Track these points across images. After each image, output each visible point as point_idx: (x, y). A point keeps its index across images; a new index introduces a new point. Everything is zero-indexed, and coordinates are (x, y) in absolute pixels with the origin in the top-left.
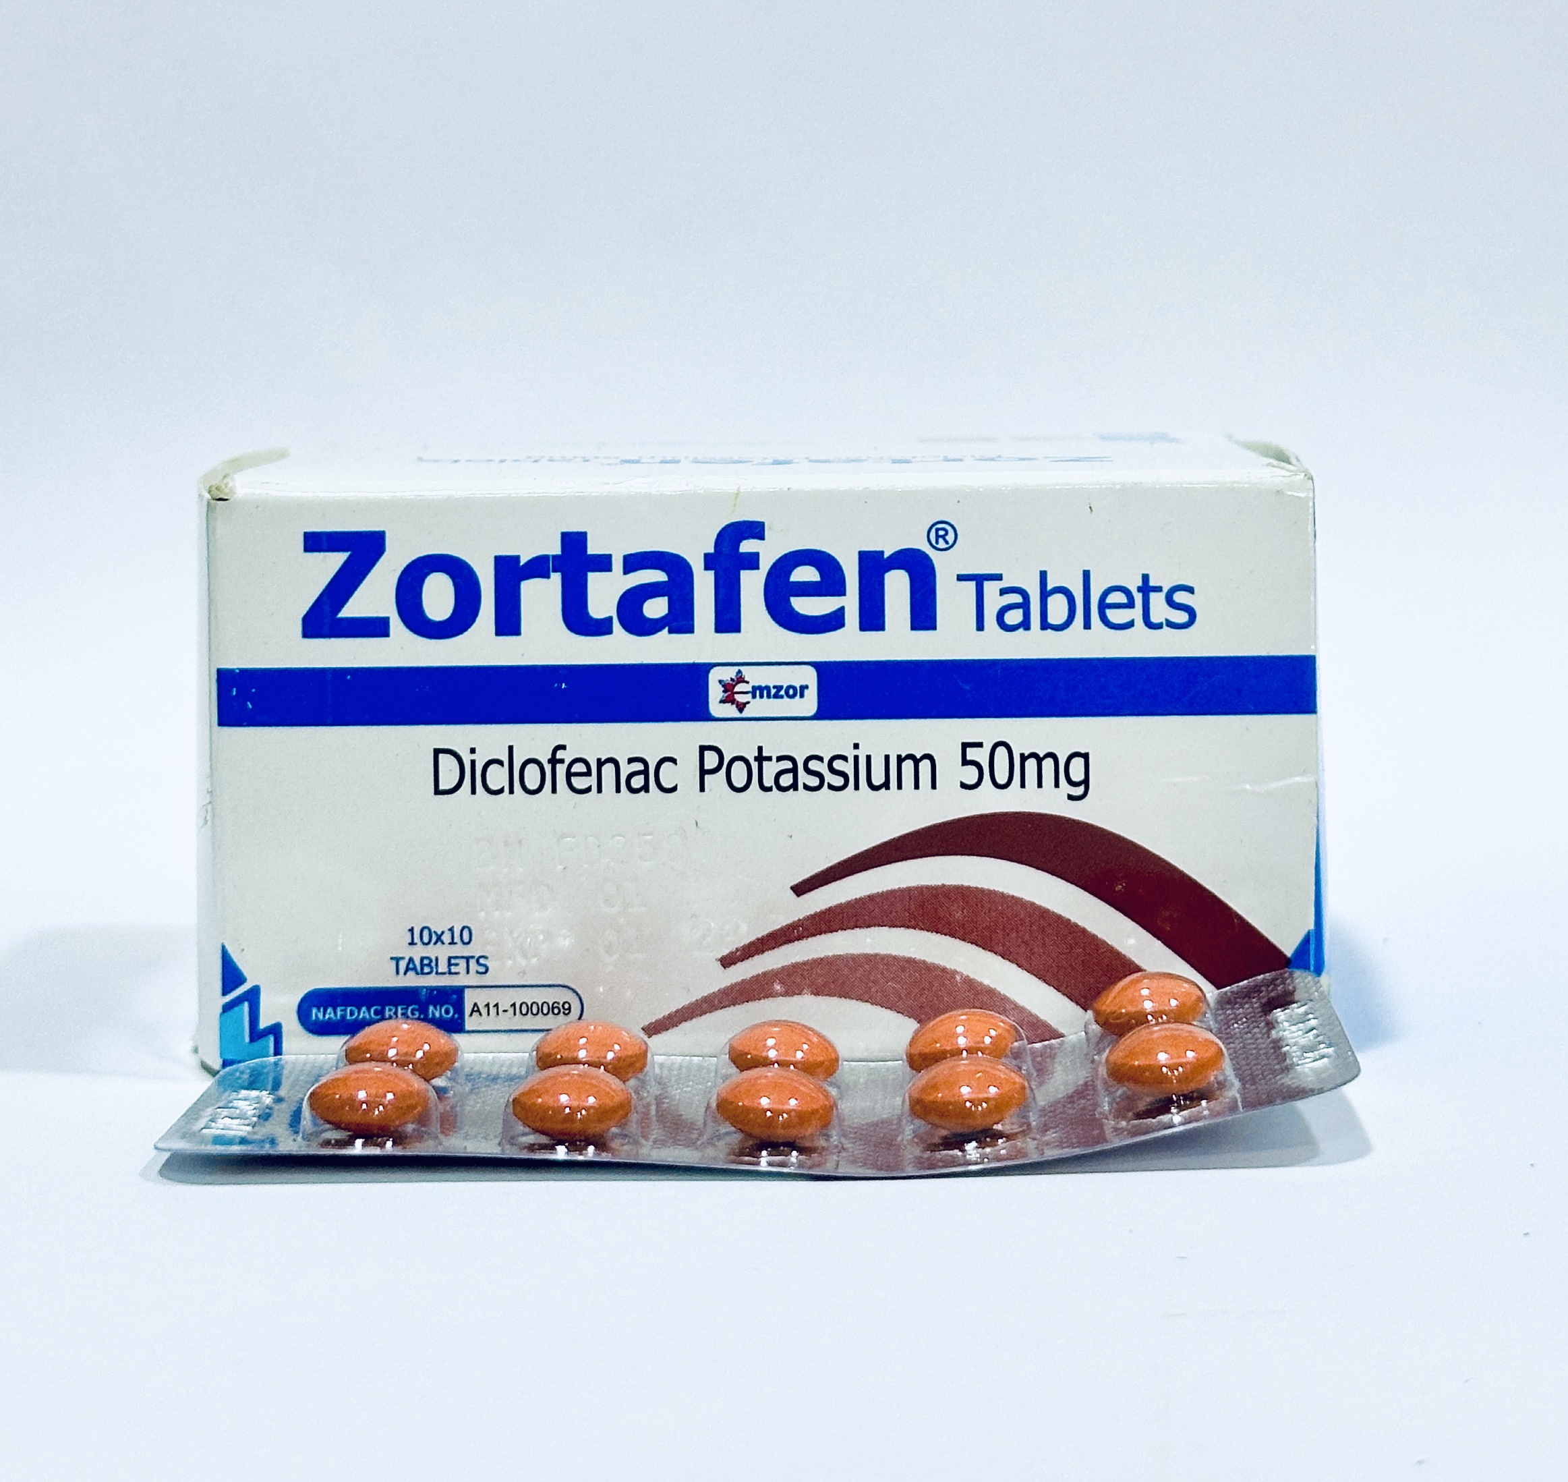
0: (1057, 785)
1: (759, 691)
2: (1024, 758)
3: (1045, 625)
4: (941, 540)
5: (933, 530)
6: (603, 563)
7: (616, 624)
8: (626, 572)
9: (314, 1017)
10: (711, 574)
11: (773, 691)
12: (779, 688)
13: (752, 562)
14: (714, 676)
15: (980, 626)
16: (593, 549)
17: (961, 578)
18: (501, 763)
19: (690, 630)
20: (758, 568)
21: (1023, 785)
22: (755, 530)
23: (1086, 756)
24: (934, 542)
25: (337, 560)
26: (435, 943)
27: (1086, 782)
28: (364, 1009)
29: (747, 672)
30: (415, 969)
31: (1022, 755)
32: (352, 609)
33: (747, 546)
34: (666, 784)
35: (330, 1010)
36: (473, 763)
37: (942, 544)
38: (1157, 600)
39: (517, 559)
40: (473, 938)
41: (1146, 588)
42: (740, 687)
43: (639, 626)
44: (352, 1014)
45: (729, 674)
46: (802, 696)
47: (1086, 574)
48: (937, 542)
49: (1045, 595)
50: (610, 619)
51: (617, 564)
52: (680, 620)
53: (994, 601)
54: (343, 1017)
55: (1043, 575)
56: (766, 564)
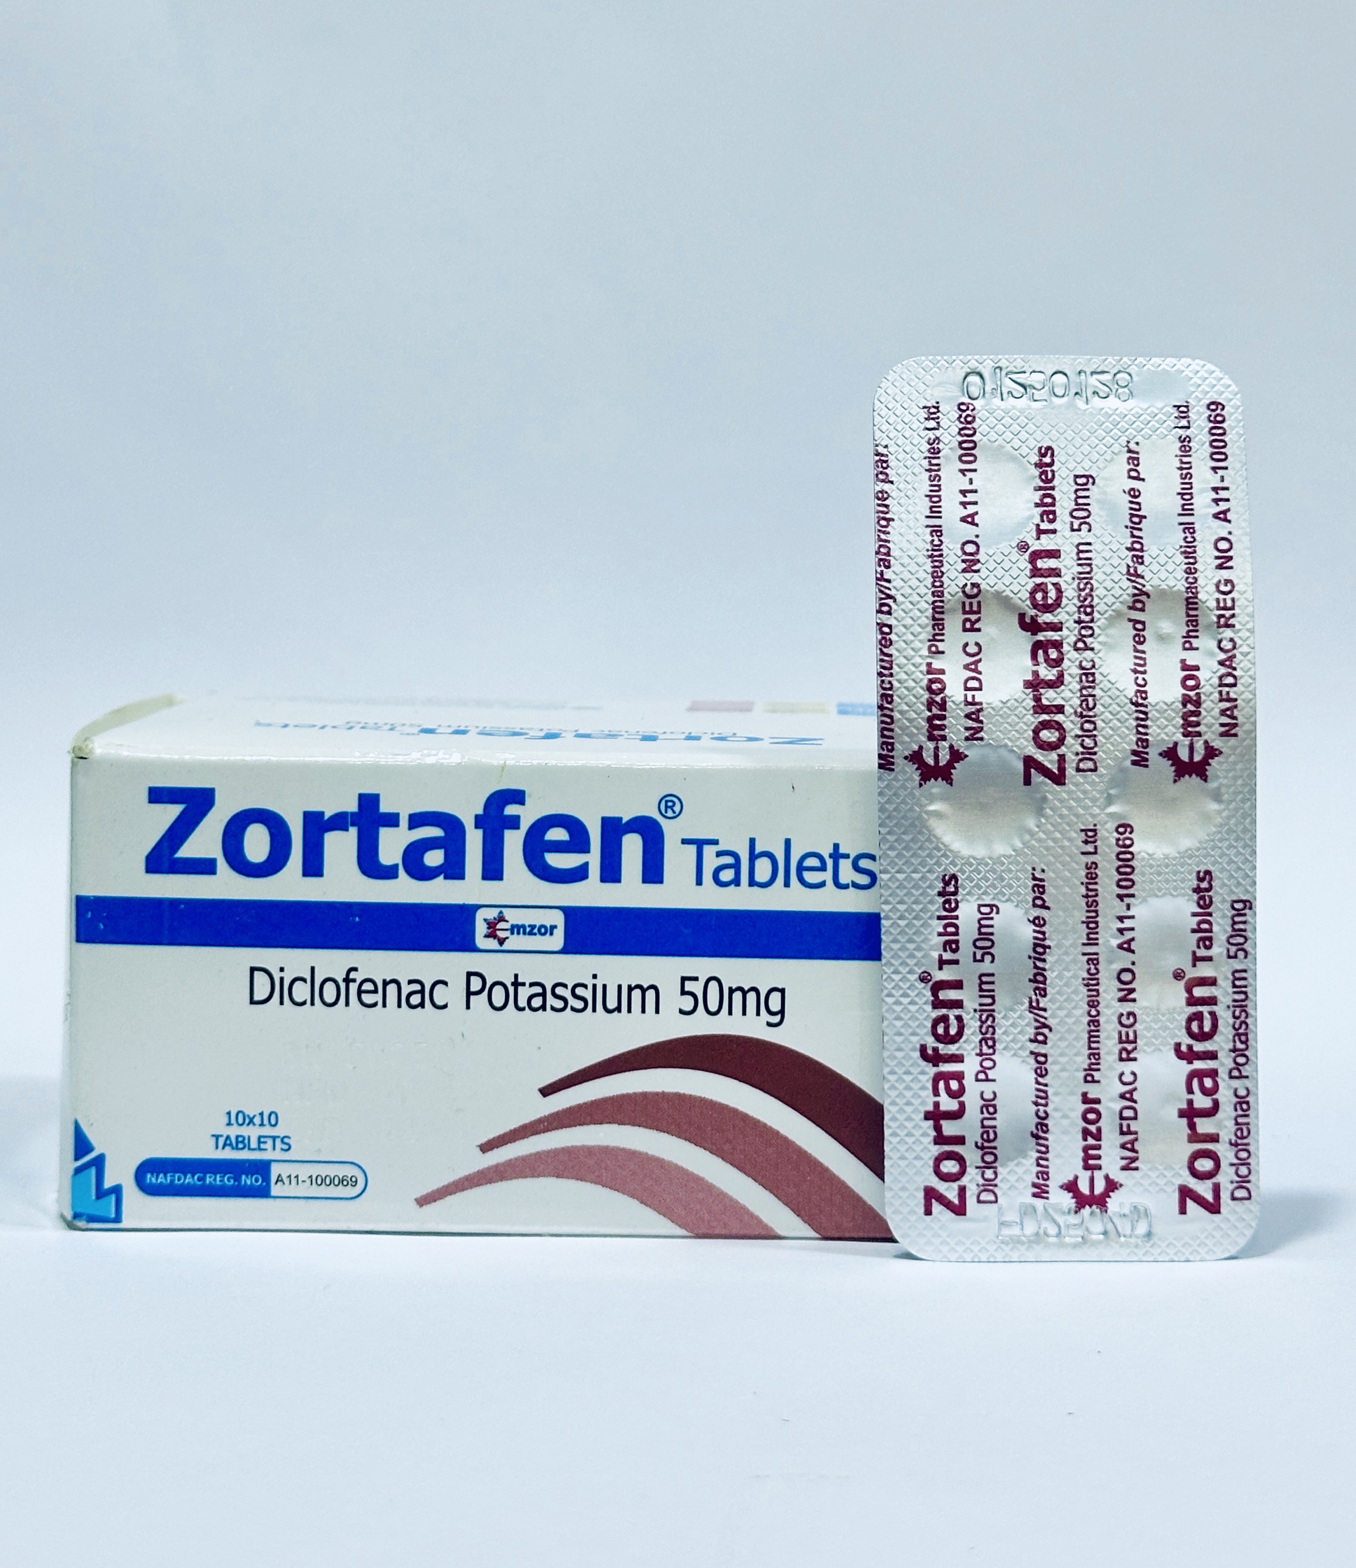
0: (758, 1014)
1: (517, 929)
2: (731, 991)
3: (752, 883)
4: (669, 810)
5: (663, 802)
6: (392, 820)
7: (401, 871)
8: (411, 828)
9: (148, 1181)
10: (480, 832)
11: (528, 929)
12: (533, 927)
13: (514, 823)
14: (481, 916)
15: (699, 882)
16: (384, 808)
17: (685, 842)
18: (304, 980)
19: (462, 877)
20: (518, 828)
21: (730, 1013)
22: (518, 797)
23: (782, 991)
24: (663, 811)
25: (174, 810)
26: (248, 1124)
27: (782, 1012)
28: (189, 1176)
29: (508, 913)
30: (231, 1144)
31: (730, 989)
32: (187, 851)
33: (511, 810)
34: (439, 1002)
35: (161, 1175)
36: (282, 979)
37: (670, 814)
38: (845, 865)
39: (321, 814)
40: (279, 1122)
41: (837, 855)
42: (500, 925)
43: (420, 872)
44: (179, 1180)
45: (492, 914)
46: (551, 934)
47: (788, 843)
48: (666, 812)
49: (753, 857)
50: (396, 866)
51: (404, 821)
52: (454, 869)
53: (711, 862)
54: (172, 1181)
55: (752, 841)
56: (525, 825)
